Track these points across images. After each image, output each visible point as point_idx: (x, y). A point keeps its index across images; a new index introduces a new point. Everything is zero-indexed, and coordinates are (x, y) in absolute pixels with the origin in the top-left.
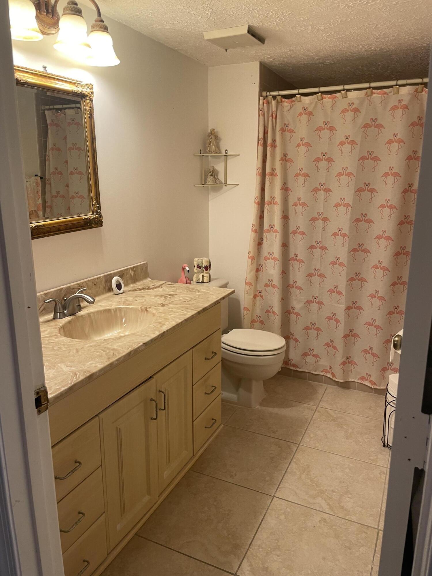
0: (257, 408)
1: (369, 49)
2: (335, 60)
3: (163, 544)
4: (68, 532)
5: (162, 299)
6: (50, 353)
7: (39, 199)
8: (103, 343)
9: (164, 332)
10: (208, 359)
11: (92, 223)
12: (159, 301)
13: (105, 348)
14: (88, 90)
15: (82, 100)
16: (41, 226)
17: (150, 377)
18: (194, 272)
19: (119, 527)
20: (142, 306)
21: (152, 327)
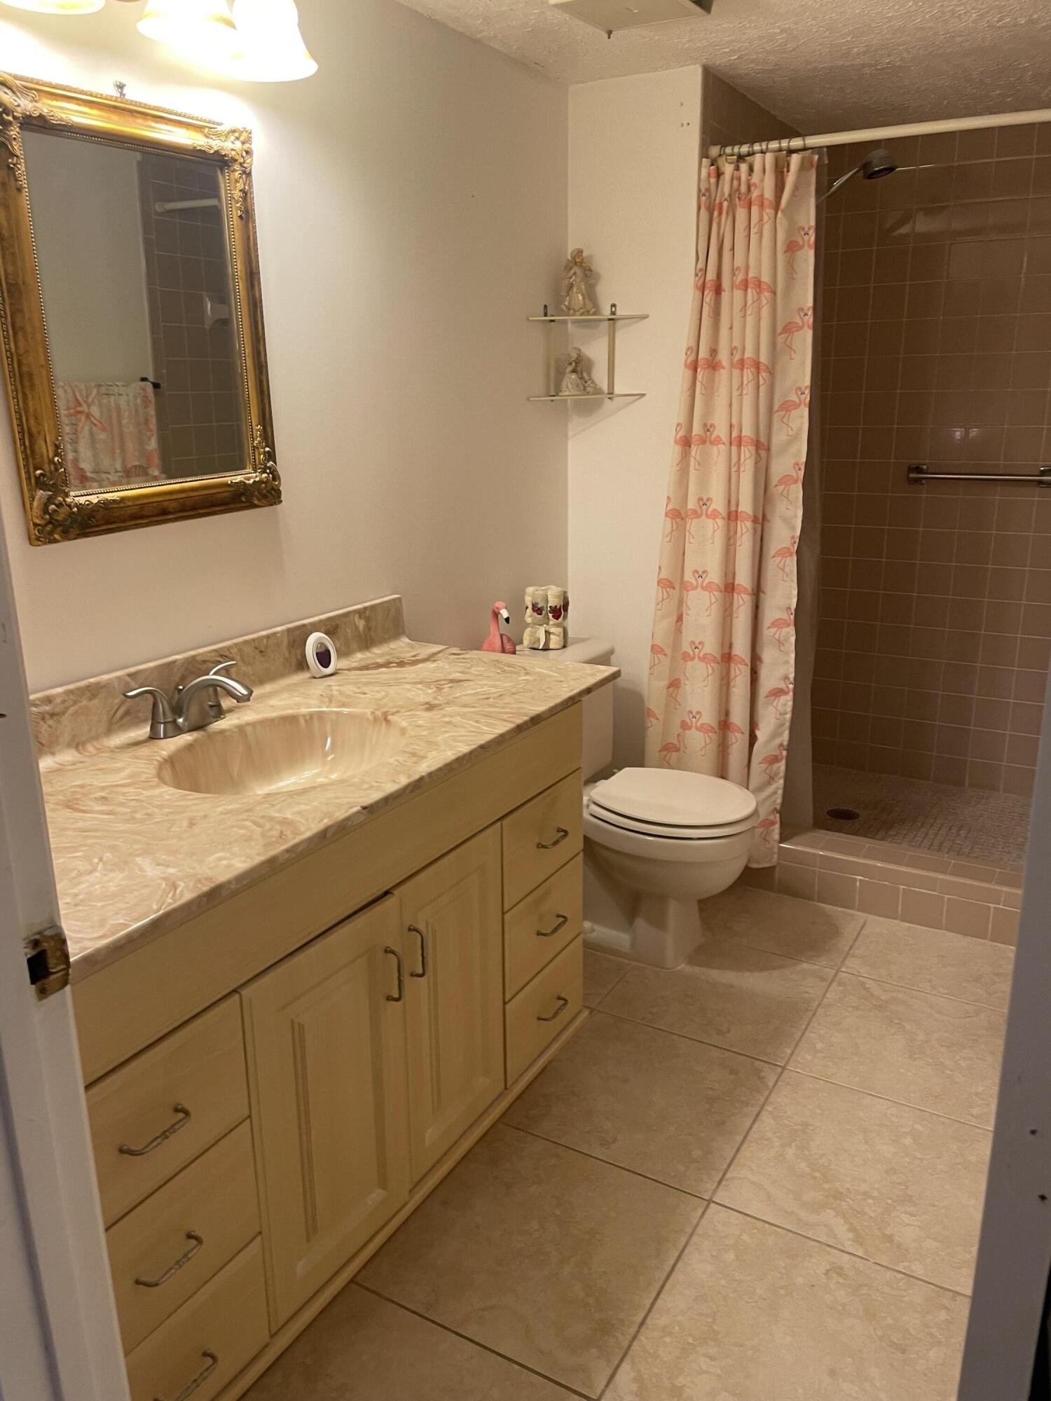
0: (679, 968)
1: (998, 22)
2: (905, 55)
3: (421, 1311)
4: (156, 1285)
5: (430, 691)
6: (123, 828)
7: (150, 439)
8: (261, 803)
9: (422, 778)
10: (544, 847)
11: (252, 495)
12: (422, 696)
13: (263, 817)
14: (238, 145)
15: (222, 170)
16: (114, 501)
17: (387, 893)
18: (525, 621)
19: (301, 1268)
20: (376, 710)
21: (391, 764)
